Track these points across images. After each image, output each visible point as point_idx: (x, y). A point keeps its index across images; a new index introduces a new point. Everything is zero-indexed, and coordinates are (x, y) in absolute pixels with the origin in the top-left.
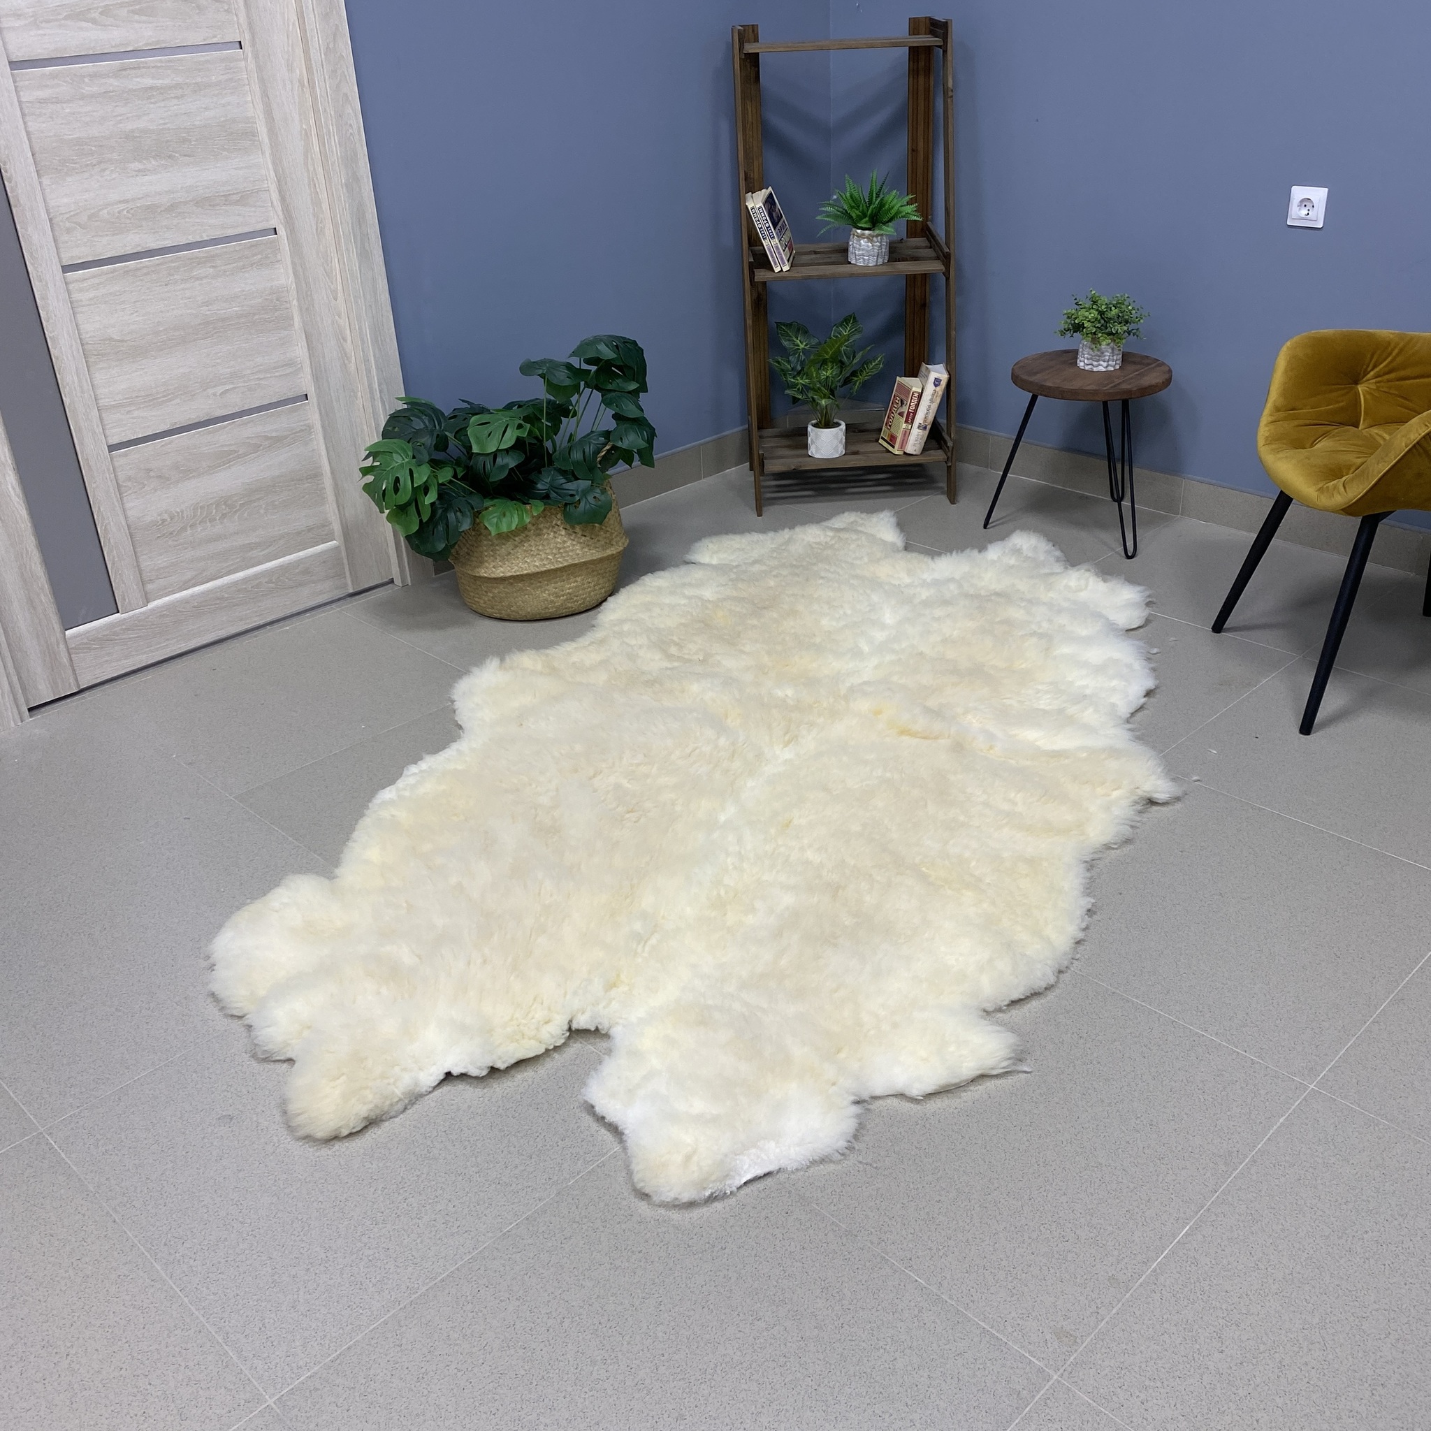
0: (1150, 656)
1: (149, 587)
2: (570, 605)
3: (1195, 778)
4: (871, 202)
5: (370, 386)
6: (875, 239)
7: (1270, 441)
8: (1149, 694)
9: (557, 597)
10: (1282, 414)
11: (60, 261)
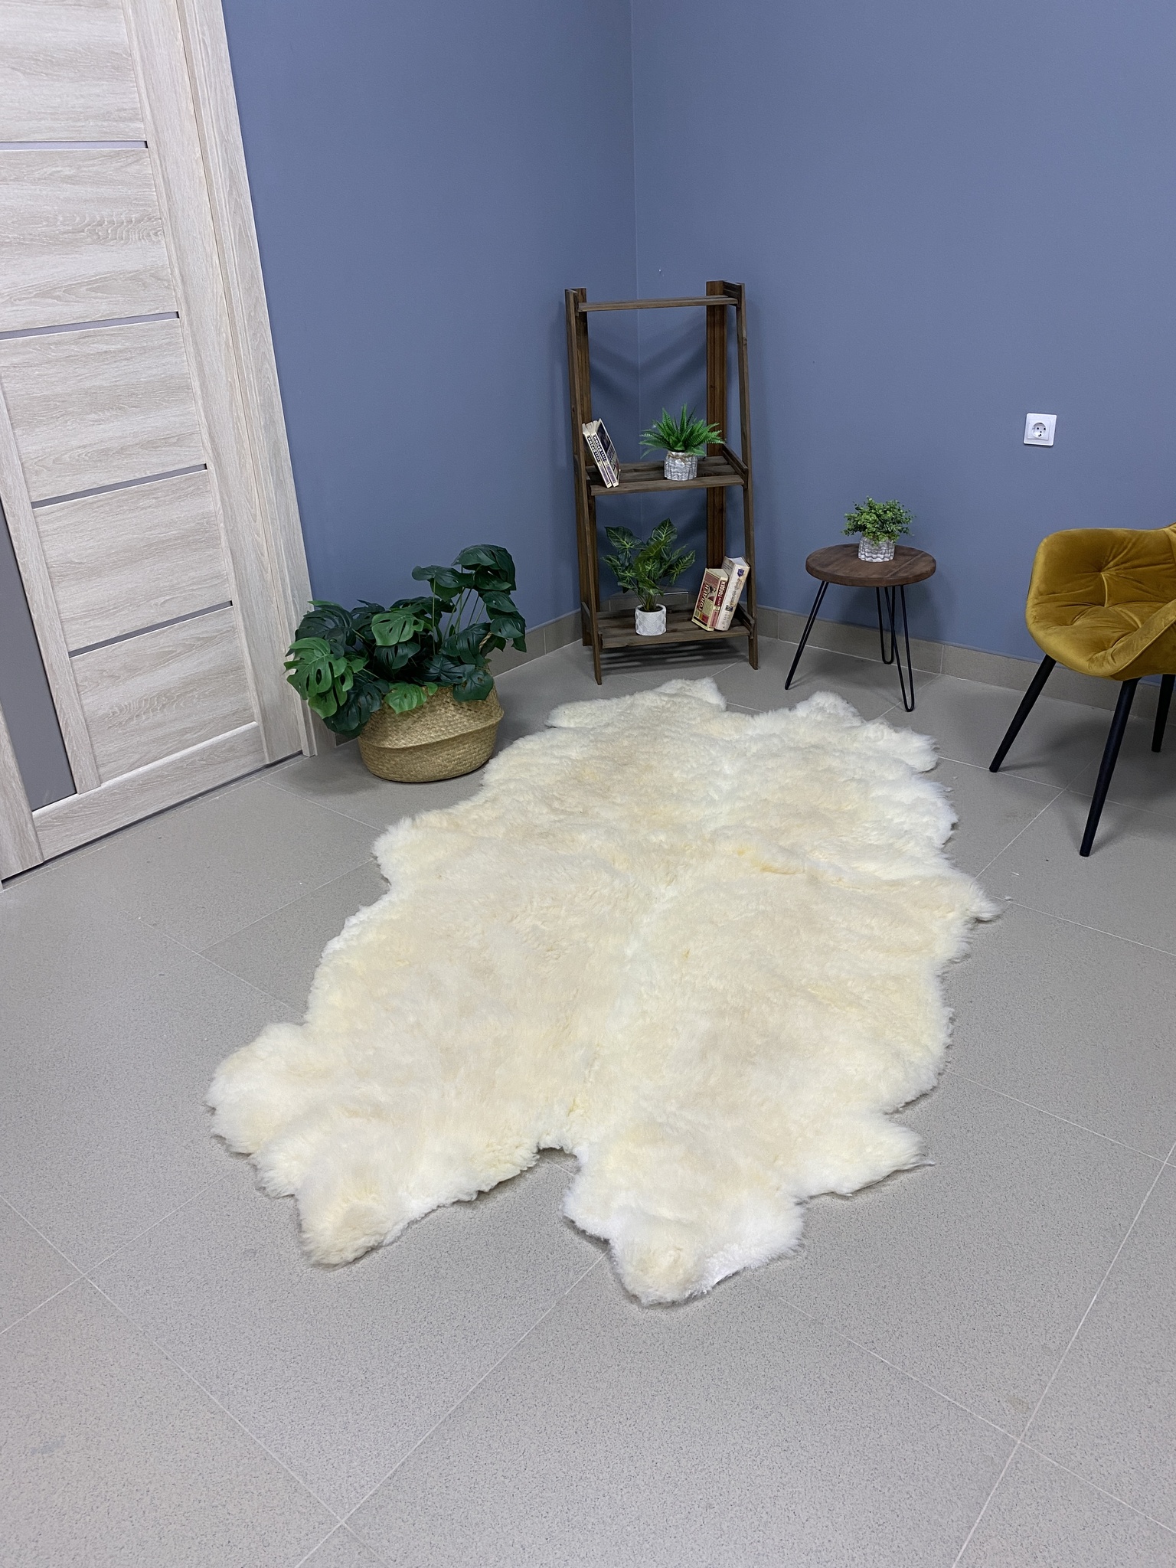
0: (946, 794)
1: (102, 770)
2: (458, 768)
3: (1007, 898)
4: (683, 430)
5: (284, 591)
6: (687, 459)
7: (1038, 619)
8: (954, 826)
10: (1045, 597)
11: (30, 497)
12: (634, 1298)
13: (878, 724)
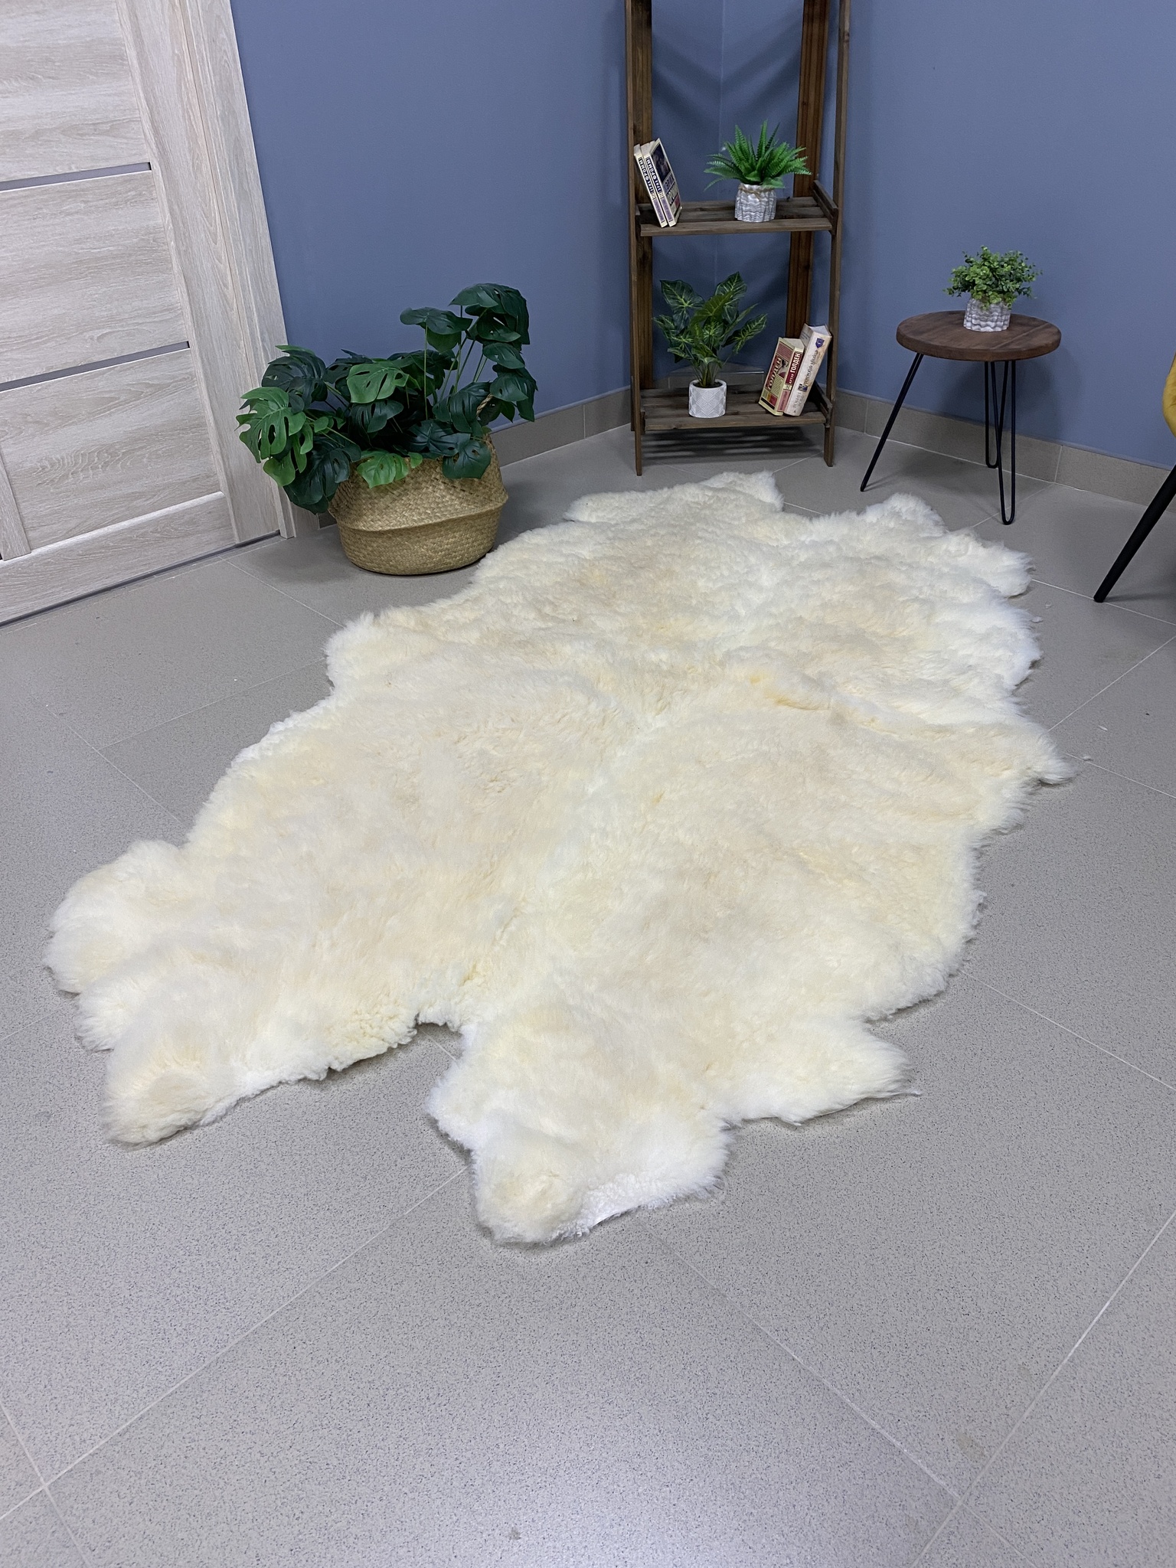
0: (1033, 625)
1: (30, 534)
2: (448, 561)
3: (1085, 757)
4: (760, 155)
5: (252, 334)
6: (763, 194)
8: (1034, 664)
9: (435, 552)
12: (486, 1231)
13: (963, 535)
